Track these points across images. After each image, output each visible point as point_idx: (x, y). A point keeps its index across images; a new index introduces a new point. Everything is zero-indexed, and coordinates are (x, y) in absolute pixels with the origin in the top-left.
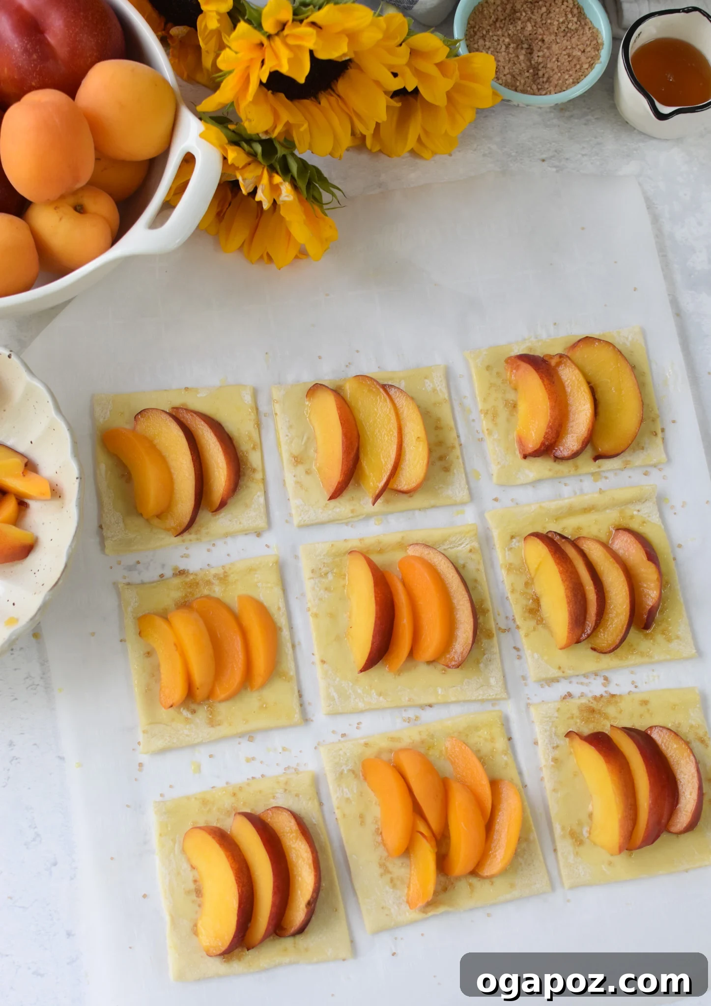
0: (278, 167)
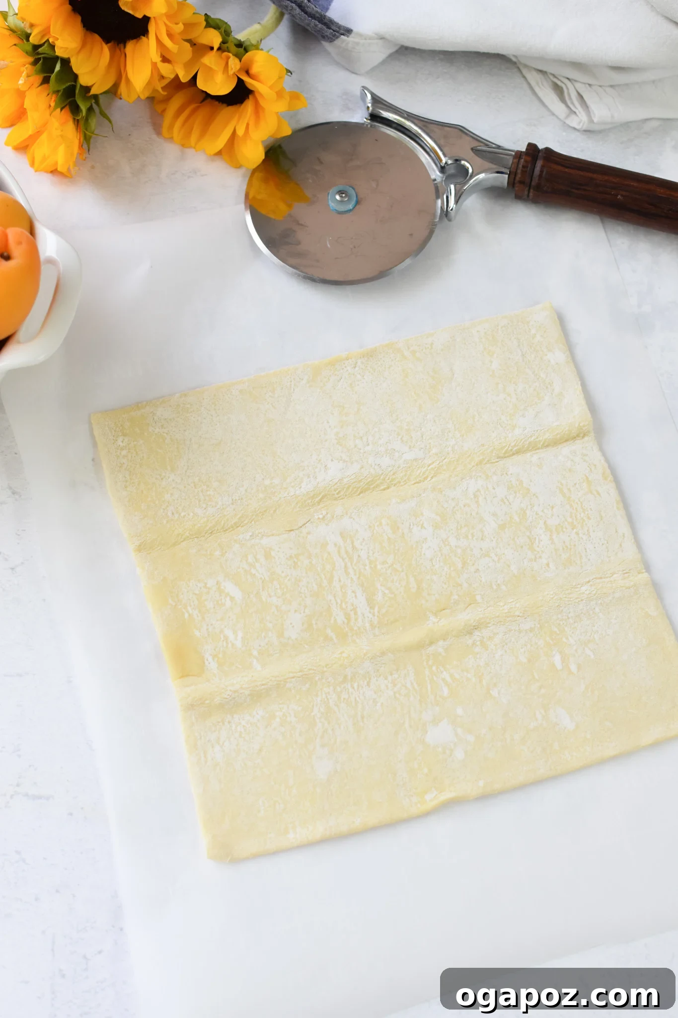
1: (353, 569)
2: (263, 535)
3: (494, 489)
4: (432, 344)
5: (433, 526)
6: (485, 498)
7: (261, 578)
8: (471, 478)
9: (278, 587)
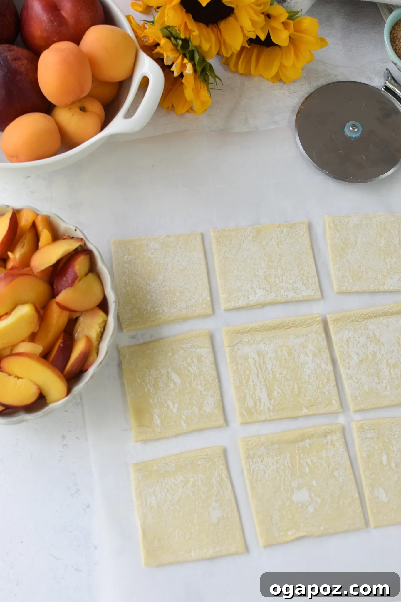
0: (188, 55)
1: (262, 375)
2: (198, 346)
3: (359, 338)
4: (348, 223)
5: (313, 355)
6: (353, 343)
7: (193, 373)
8: (346, 330)
9: (203, 380)
